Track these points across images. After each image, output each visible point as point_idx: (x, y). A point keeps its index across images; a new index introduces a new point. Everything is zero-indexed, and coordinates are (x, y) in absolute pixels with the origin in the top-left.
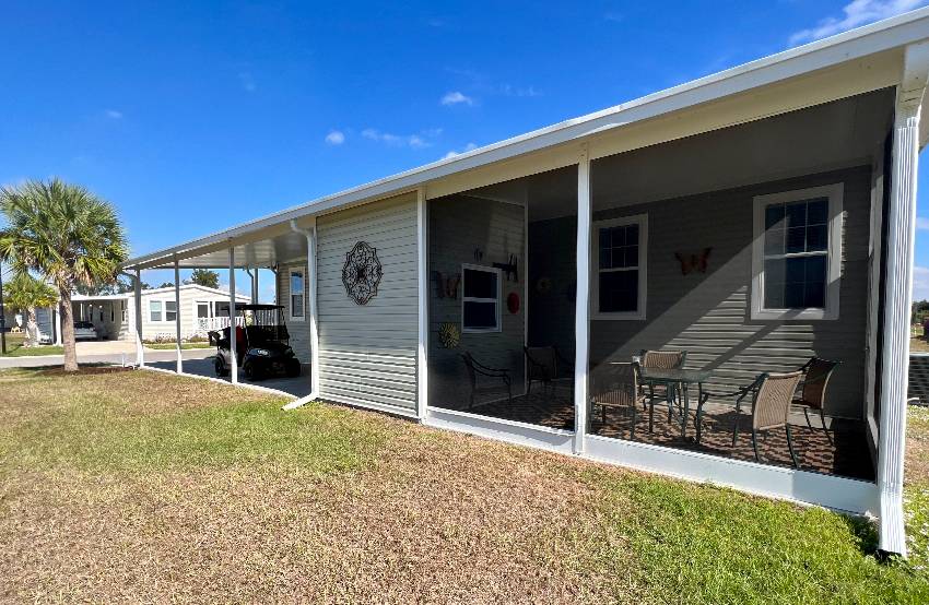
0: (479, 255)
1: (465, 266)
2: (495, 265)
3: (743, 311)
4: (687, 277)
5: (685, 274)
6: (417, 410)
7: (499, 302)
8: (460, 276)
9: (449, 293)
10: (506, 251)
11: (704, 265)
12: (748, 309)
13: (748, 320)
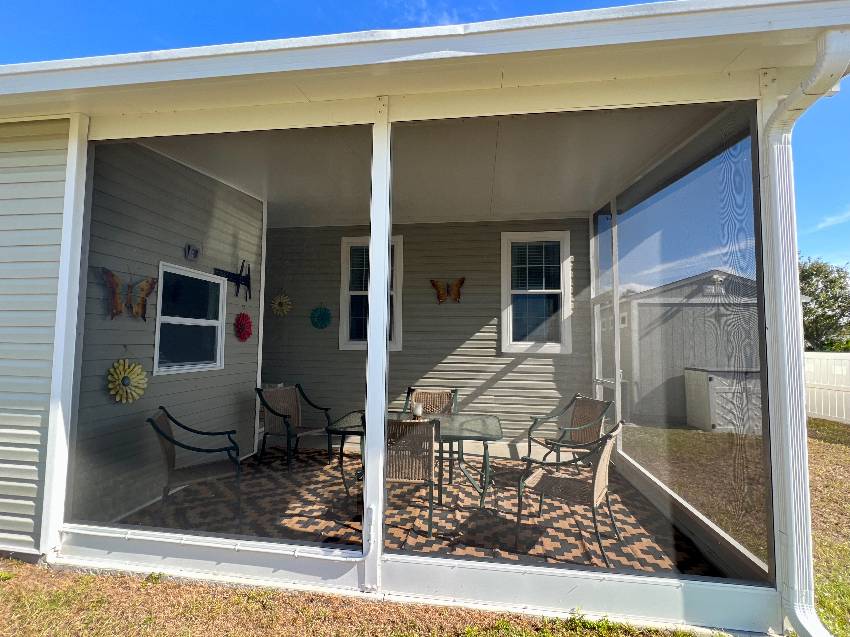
0: (191, 253)
1: (165, 267)
2: (218, 272)
3: (494, 344)
4: (443, 306)
5: (440, 303)
6: (36, 535)
7: (221, 324)
8: (155, 282)
9: (130, 308)
10: (235, 255)
11: (459, 295)
12: (499, 341)
13: (499, 354)
